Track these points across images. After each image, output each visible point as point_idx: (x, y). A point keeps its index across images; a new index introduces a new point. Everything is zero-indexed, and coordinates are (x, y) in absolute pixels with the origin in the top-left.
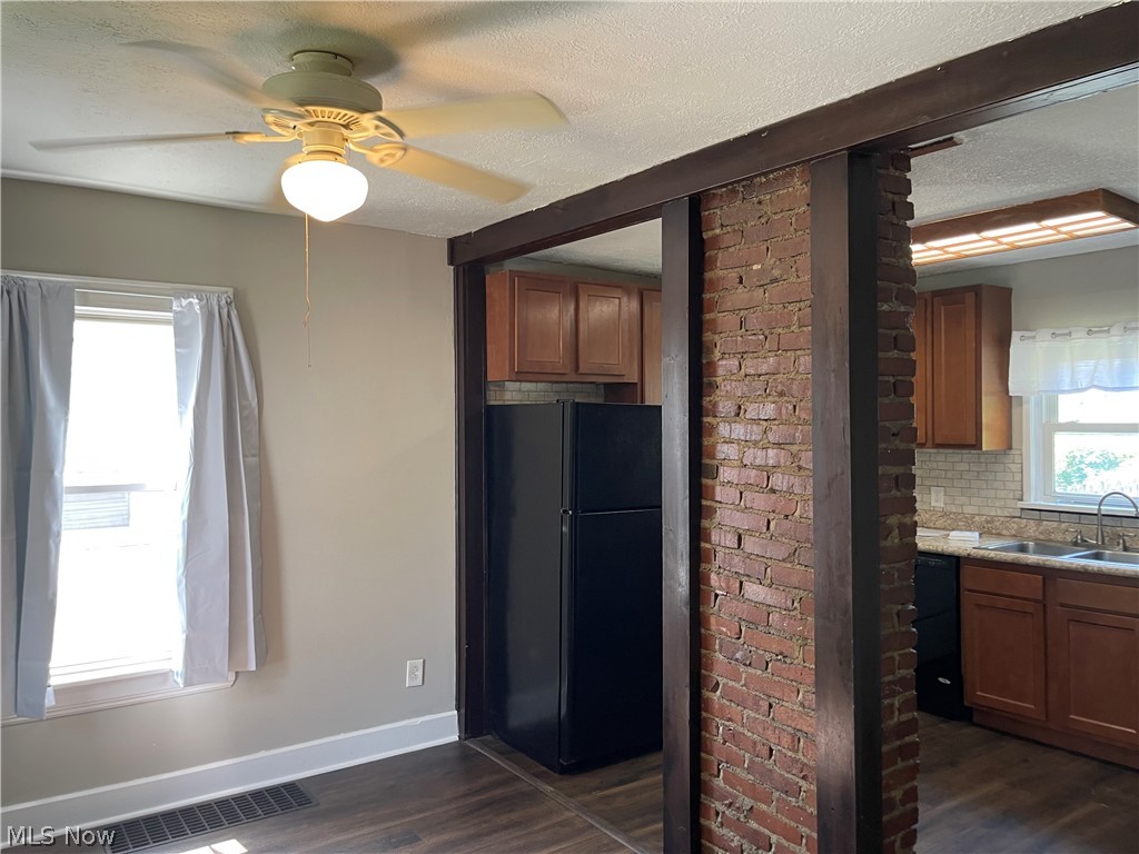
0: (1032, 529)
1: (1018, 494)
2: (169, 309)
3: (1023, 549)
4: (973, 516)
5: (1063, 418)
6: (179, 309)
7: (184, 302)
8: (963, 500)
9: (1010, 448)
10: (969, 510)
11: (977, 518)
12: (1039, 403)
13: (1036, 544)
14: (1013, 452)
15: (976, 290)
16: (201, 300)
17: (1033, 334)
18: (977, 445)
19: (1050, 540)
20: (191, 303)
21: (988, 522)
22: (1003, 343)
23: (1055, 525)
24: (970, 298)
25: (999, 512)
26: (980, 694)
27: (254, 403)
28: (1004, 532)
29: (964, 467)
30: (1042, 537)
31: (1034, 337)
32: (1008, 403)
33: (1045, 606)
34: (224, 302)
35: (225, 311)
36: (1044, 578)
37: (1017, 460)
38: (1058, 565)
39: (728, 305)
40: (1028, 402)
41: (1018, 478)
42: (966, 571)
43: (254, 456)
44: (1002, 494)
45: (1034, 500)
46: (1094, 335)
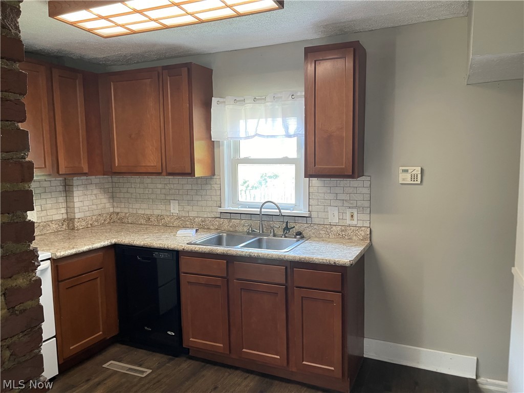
0: (226, 225)
1: (219, 203)
3: (219, 241)
4: (194, 218)
5: (243, 155)
8: (189, 208)
9: (214, 174)
10: (192, 214)
11: (196, 219)
12: (229, 146)
13: (228, 235)
14: (215, 177)
15: (188, 66)
17: (224, 100)
18: (192, 173)
19: (236, 231)
21: (202, 222)
22: (207, 106)
23: (238, 221)
24: (185, 71)
25: (209, 215)
26: (193, 340)
28: (211, 227)
29: (189, 187)
30: (231, 229)
31: (224, 102)
32: (212, 146)
33: (228, 281)
36: (227, 262)
37: (216, 187)
38: (234, 253)
40: (223, 145)
41: (218, 193)
44: (210, 203)
45: (228, 207)
46: (257, 102)
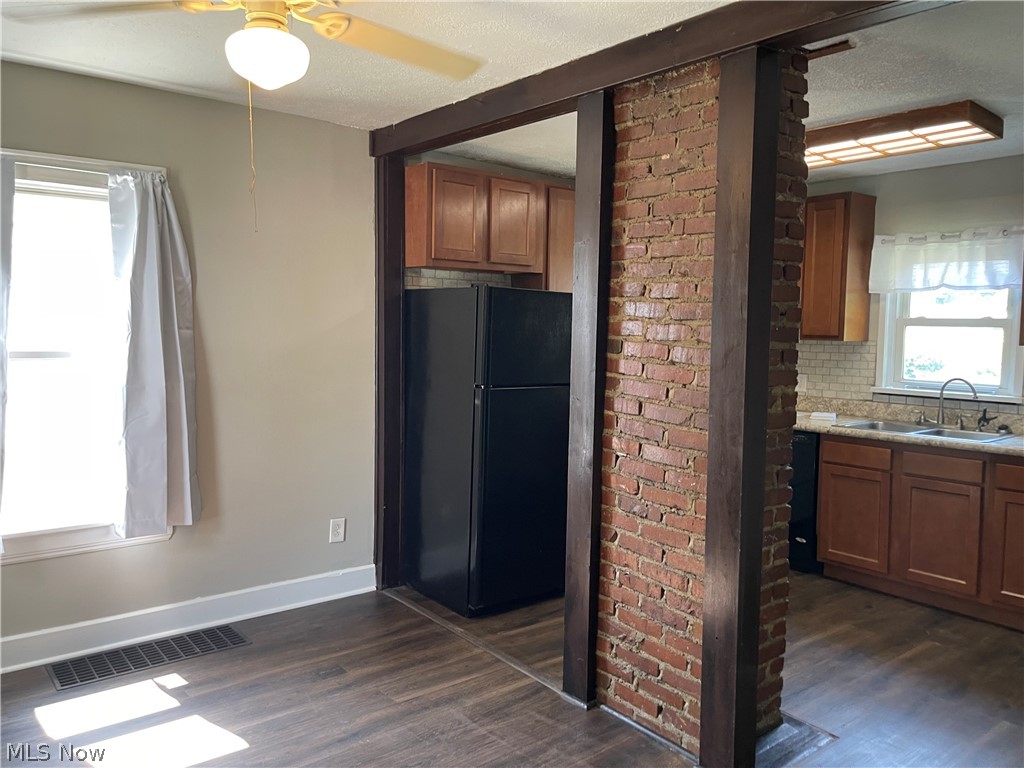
0: (881, 411)
1: (871, 380)
2: (105, 185)
3: (873, 427)
4: (831, 399)
5: (914, 314)
6: (114, 186)
7: (119, 179)
8: (824, 385)
9: (866, 340)
10: (828, 394)
11: (834, 401)
12: (894, 301)
13: (885, 424)
14: (869, 343)
15: (846, 197)
16: (135, 177)
17: (894, 238)
18: (839, 336)
19: (897, 420)
20: (125, 180)
21: (844, 405)
22: (866, 246)
23: (901, 407)
24: (840, 203)
25: (854, 396)
26: (831, 550)
27: (188, 279)
28: (857, 414)
29: (826, 356)
30: (889, 418)
31: (894, 241)
32: (867, 298)
33: (891, 475)
34: (158, 180)
35: (160, 189)
36: (892, 451)
37: (872, 350)
38: (905, 440)
39: (637, 193)
40: (885, 299)
41: (872, 366)
42: (825, 445)
43: (188, 328)
44: (857, 380)
45: (886, 386)
46: (947, 240)
